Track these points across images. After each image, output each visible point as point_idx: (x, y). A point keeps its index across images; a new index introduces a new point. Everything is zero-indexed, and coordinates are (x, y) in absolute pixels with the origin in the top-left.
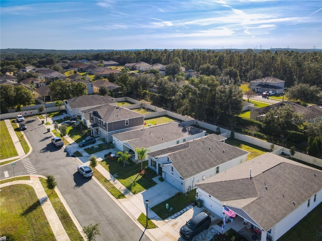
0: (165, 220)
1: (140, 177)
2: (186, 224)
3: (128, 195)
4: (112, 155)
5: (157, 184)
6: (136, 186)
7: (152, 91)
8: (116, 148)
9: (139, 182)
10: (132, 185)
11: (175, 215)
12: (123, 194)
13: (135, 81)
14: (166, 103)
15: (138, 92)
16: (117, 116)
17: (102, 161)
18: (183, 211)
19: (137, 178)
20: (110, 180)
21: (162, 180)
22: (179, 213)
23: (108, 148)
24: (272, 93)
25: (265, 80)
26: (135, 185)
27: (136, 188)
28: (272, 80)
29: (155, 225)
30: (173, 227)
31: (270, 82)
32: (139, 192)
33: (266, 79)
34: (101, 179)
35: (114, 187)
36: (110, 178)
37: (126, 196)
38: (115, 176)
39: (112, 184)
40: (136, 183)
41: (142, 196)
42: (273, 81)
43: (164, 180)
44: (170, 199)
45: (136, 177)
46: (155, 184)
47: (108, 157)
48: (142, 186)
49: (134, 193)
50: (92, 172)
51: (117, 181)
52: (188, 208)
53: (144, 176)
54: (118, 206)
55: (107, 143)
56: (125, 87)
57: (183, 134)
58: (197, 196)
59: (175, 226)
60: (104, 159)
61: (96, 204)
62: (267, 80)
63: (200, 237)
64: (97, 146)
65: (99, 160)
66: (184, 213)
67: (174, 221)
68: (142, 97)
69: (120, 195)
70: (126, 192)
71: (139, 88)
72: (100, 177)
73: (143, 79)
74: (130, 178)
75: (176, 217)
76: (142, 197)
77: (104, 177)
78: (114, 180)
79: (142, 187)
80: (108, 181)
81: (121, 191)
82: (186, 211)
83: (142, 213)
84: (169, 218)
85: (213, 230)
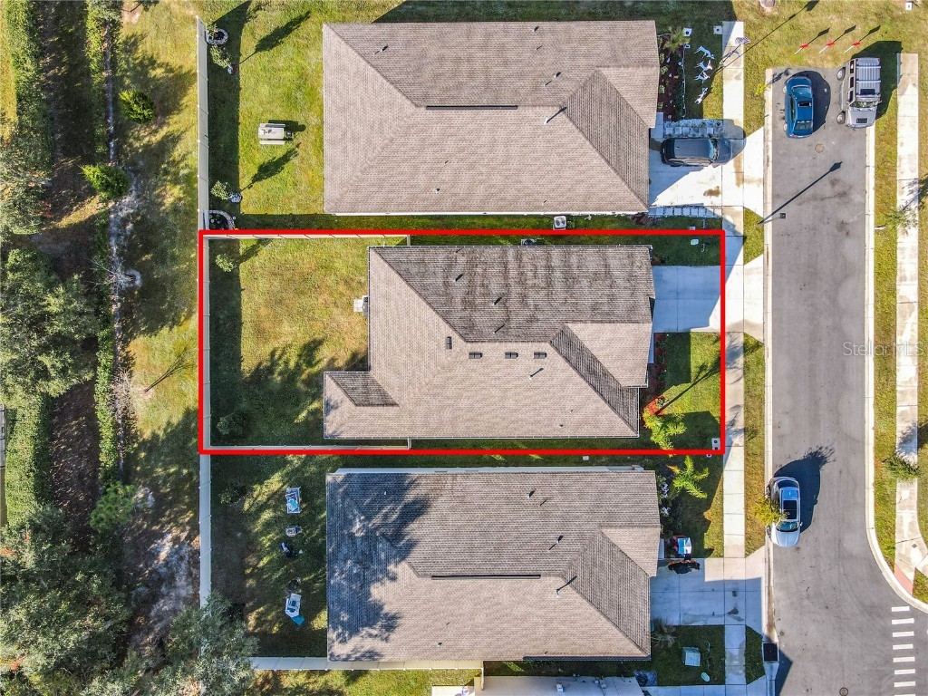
0: (720, 215)
3: (735, 343)
6: (701, 363)
9: (685, 377)
10: (705, 376)
11: (695, 213)
19: (677, 395)
20: (740, 432)
22: (686, 212)
27: (705, 355)
29: (745, 218)
30: (720, 189)
35: (747, 392)
36: (736, 441)
37: (741, 342)
39: (746, 410)
40: (693, 376)
48: (689, 354)
51: (728, 418)
59: (713, 189)
67: (707, 201)
69: (752, 352)
70: (734, 354)
75: (697, 207)
78: (733, 424)
79: (692, 348)
80: (745, 432)
81: (742, 367)
83: (745, 263)
84: (709, 215)
85: (669, 131)
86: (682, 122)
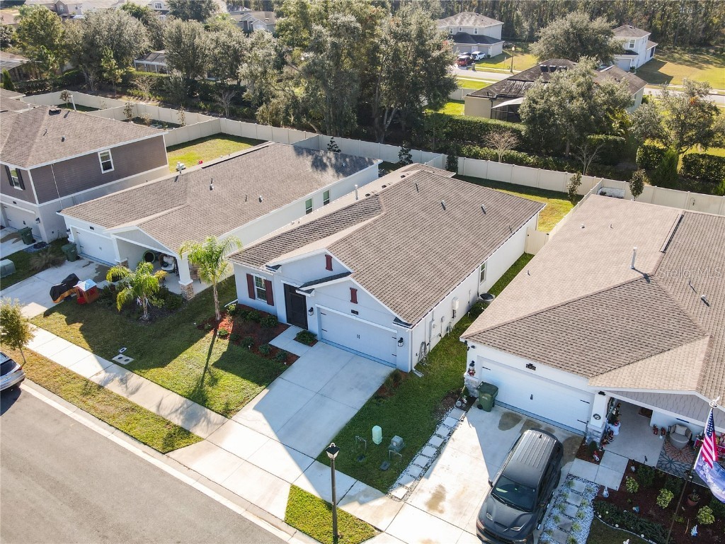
0: (393, 493)
1: (222, 346)
2: (494, 493)
3: (203, 424)
4: (83, 286)
5: (298, 357)
6: (221, 382)
7: (149, 68)
8: (87, 256)
9: (226, 363)
10: (203, 380)
11: (420, 460)
12: (181, 429)
13: (85, 37)
14: (205, 99)
15: (105, 72)
16: (63, 140)
17: (47, 314)
18: (440, 436)
19: (214, 351)
20: (107, 382)
21: (308, 338)
22: (428, 451)
23: (56, 263)
24: (480, 54)
25: (458, 21)
26: (214, 381)
27: (225, 390)
28: (475, 20)
29: (365, 526)
30: (436, 513)
31: (470, 24)
32: (242, 403)
33: (459, 18)
34: (63, 388)
35: (134, 408)
36: (103, 375)
37: (198, 431)
38: (122, 362)
39: (119, 398)
40: (216, 370)
41: (259, 416)
42: (478, 22)
43: (318, 337)
44: (370, 402)
45: (206, 350)
46: (288, 359)
47: (66, 294)
48: (244, 377)
49: (227, 413)
50: (17, 367)
51: (135, 379)
52: (448, 421)
53: (235, 339)
54: (181, 482)
55: (43, 244)
56: (51, 58)
57: (318, 175)
58: (472, 374)
59: (441, 504)
60: (52, 304)
61: (77, 503)
62: (462, 20)
63: (551, 525)
64: (8, 262)
65: (31, 311)
66: (444, 444)
67: (427, 486)
68: (119, 89)
69: (170, 436)
70: (192, 417)
71: (103, 57)
72: (58, 380)
73: (110, 30)
74: (184, 355)
75: (426, 469)
76: (264, 421)
77: (76, 377)
78: (122, 380)
79: (245, 382)
80: (100, 387)
81: (168, 418)
82: (450, 435)
83: (293, 488)
84: (404, 478)
85: (577, 485)
86: (588, 512)
